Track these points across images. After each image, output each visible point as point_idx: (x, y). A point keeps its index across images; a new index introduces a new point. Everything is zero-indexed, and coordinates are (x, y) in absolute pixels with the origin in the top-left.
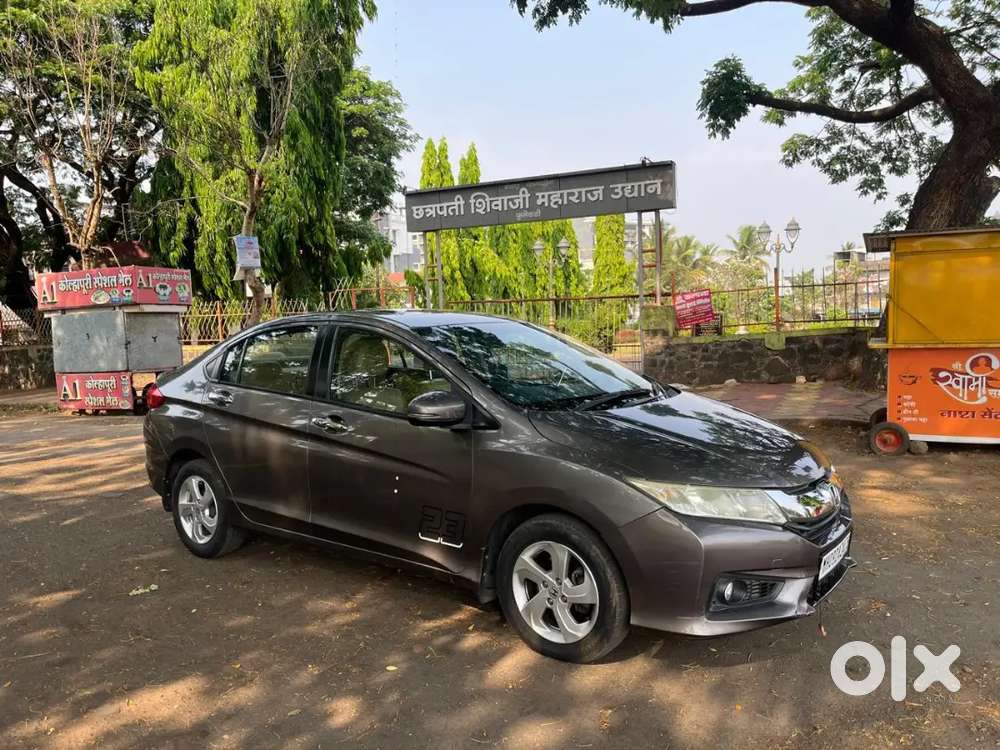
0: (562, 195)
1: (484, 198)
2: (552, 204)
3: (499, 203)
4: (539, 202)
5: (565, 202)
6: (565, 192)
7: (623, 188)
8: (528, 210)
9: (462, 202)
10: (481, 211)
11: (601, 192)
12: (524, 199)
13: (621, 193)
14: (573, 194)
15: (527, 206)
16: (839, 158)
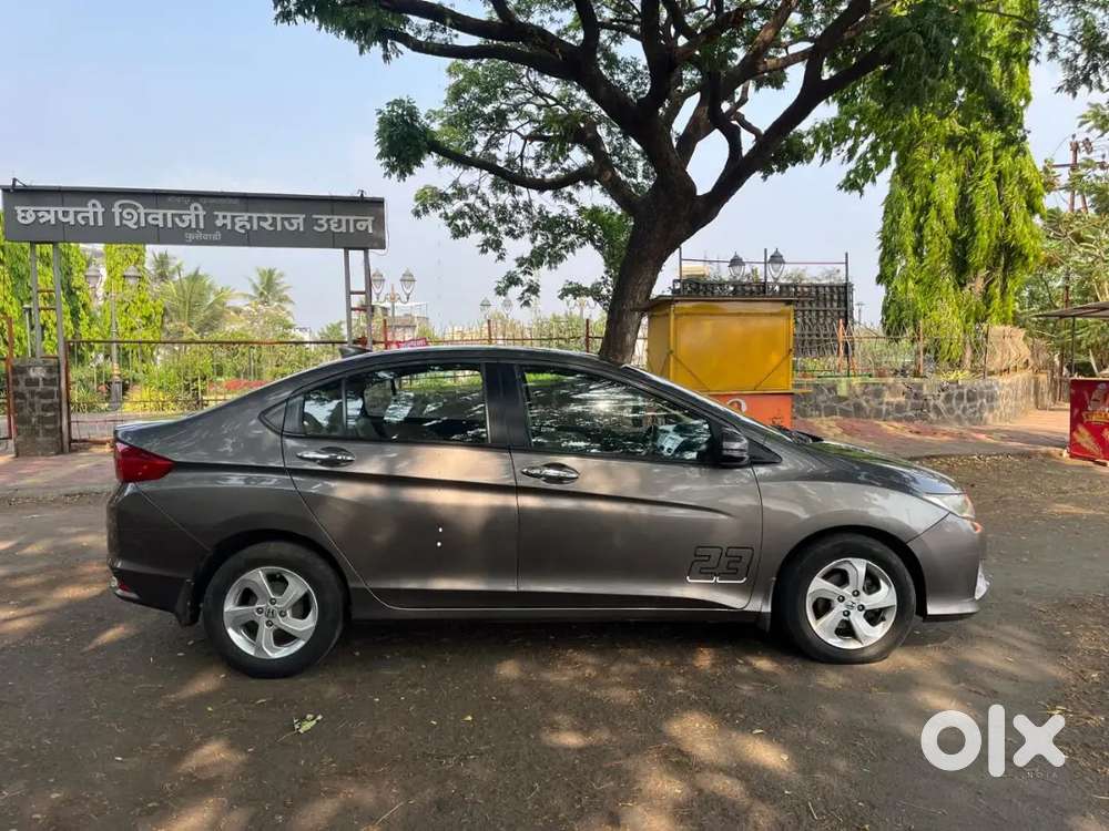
0: (250, 218)
1: (136, 208)
2: (237, 228)
3: (160, 217)
4: (219, 223)
5: (255, 227)
6: (255, 216)
7: (328, 220)
8: (203, 231)
9: (100, 210)
10: (131, 224)
11: (301, 221)
12: (197, 216)
13: (326, 226)
14: (265, 219)
15: (202, 226)
16: (460, 214)
